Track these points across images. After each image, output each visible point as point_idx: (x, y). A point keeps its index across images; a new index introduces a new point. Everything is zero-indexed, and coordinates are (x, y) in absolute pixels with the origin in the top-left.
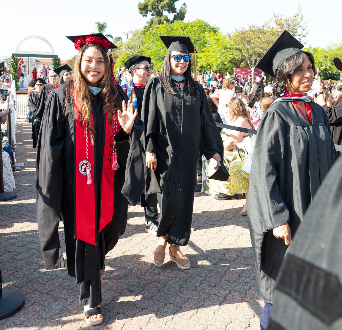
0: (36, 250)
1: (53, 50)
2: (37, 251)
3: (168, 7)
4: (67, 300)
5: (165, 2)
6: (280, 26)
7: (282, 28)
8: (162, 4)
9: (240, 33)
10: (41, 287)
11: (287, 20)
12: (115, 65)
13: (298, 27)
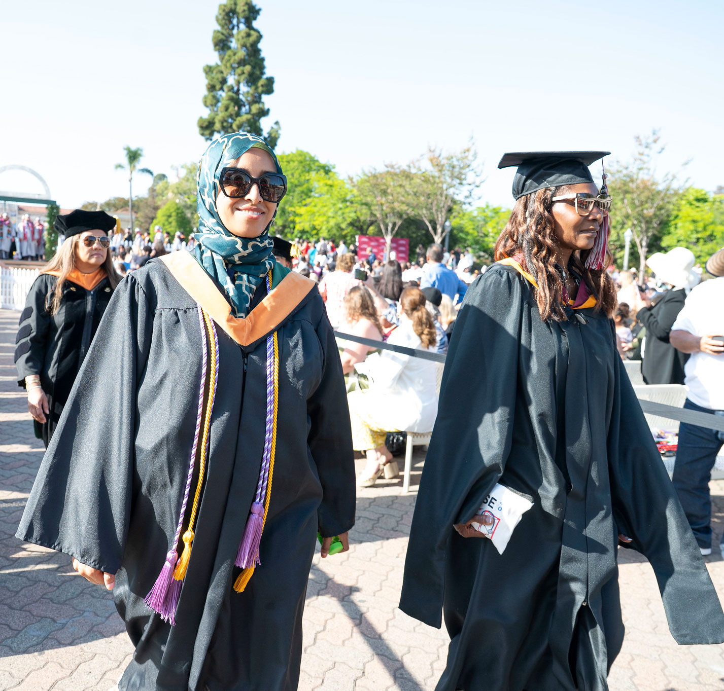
0: (5, 533)
1: (48, 191)
2: (6, 536)
3: (250, 126)
4: (54, 621)
5: (244, 117)
6: (437, 169)
7: (440, 171)
8: (239, 120)
9: (369, 177)
10: (10, 597)
11: (450, 158)
12: (155, 221)
13: (467, 170)
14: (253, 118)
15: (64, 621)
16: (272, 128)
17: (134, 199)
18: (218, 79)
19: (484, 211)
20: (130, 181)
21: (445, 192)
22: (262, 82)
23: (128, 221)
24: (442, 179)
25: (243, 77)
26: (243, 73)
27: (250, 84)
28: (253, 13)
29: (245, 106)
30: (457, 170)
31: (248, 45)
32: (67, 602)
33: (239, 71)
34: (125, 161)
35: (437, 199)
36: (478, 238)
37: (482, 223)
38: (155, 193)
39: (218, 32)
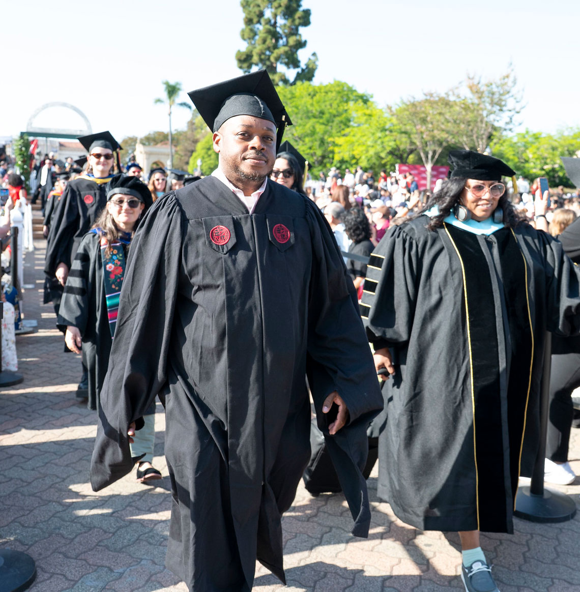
0: (58, 477)
1: (89, 127)
2: (58, 480)
3: (288, 58)
4: (111, 570)
5: (282, 50)
6: (477, 95)
7: (480, 98)
8: (276, 52)
9: (408, 106)
10: (65, 545)
11: (489, 85)
12: (194, 154)
13: (507, 96)
14: (291, 50)
15: (121, 570)
16: (310, 59)
17: (174, 132)
18: (255, 12)
19: (524, 137)
20: (170, 115)
21: (485, 119)
22: (299, 14)
23: (168, 155)
24: (482, 106)
25: (280, 10)
26: (280, 6)
27: (286, 17)
29: (282, 38)
30: (496, 96)
32: (124, 550)
33: (275, 4)
34: (164, 95)
35: (478, 127)
36: (518, 164)
37: (522, 149)
38: (194, 127)
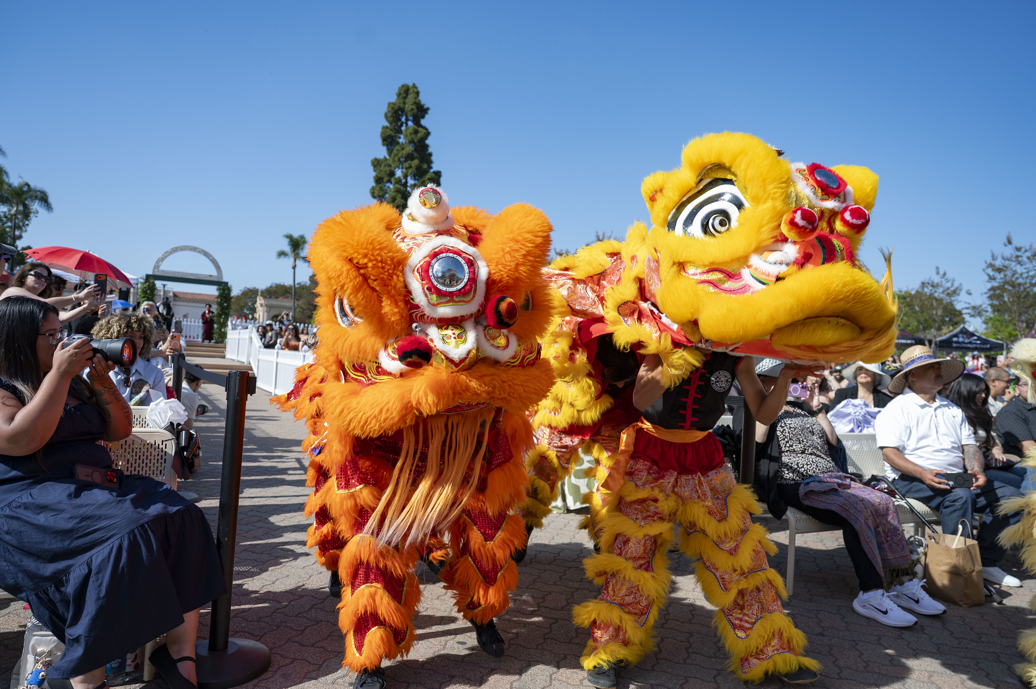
17: (297, 286)
18: (385, 172)
20: (294, 269)
22: (429, 173)
28: (421, 111)
31: (416, 141)
33: (407, 165)
34: (287, 249)
39: (387, 127)
